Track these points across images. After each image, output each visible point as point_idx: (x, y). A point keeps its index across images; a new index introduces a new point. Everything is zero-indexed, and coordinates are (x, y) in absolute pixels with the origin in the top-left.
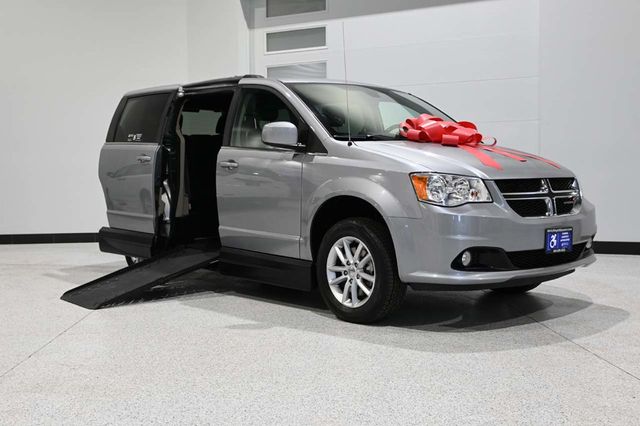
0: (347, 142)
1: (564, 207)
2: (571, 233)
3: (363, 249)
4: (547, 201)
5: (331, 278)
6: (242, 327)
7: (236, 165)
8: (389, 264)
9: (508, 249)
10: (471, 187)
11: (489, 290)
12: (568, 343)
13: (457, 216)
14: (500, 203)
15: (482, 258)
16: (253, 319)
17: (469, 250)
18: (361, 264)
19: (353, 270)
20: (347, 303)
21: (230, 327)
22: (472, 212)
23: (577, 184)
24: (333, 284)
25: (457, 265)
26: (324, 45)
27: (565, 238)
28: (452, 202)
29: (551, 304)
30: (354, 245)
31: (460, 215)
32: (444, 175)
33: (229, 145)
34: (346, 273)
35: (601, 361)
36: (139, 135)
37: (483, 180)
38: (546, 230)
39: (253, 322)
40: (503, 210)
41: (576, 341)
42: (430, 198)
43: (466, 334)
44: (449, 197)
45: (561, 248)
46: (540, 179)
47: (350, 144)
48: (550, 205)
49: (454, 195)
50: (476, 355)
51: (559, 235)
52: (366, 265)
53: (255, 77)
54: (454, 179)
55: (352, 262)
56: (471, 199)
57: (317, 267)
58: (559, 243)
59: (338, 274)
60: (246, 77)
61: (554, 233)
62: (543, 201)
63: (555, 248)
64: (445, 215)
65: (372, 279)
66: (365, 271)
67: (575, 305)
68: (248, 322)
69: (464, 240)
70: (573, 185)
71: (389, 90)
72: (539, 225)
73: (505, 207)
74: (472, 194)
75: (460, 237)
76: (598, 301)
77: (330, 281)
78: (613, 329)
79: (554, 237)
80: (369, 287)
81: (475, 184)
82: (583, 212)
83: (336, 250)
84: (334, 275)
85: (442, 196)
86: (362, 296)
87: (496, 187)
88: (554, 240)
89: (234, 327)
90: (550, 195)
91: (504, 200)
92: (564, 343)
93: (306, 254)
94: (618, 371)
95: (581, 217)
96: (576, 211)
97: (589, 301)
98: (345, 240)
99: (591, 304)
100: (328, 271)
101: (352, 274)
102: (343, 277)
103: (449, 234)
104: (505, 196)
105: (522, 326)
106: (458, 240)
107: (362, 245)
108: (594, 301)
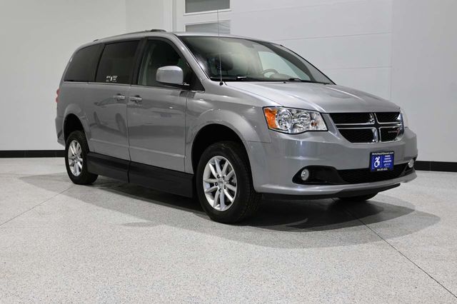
0: (219, 82)
1: (388, 135)
2: (392, 156)
3: (229, 166)
4: (373, 130)
5: (206, 188)
6: (135, 225)
7: (140, 99)
8: (247, 178)
9: (338, 168)
10: (312, 119)
11: (337, 199)
12: (382, 242)
13: (300, 142)
14: (333, 132)
15: (318, 174)
16: (146, 219)
17: (307, 168)
18: (227, 178)
19: (222, 182)
20: (217, 208)
21: (125, 225)
22: (310, 138)
23: (402, 117)
24: (208, 193)
25: (297, 179)
26: (229, 8)
27: (388, 160)
28: (296, 131)
29: (382, 210)
30: (222, 163)
31: (301, 141)
32: (290, 109)
33: (137, 84)
34: (217, 184)
35: (401, 257)
36: (115, 77)
37: (321, 113)
38: (371, 153)
39: (145, 221)
40: (337, 138)
41: (389, 240)
42: (279, 127)
43: (304, 233)
44: (294, 126)
45: (384, 167)
46: (369, 113)
47: (221, 84)
48: (376, 134)
49: (298, 125)
50: (305, 250)
51: (382, 158)
52: (231, 179)
53: (159, 31)
54: (298, 112)
55: (220, 176)
56: (311, 128)
57: (196, 179)
58: (382, 164)
59: (212, 185)
60: (153, 31)
61: (378, 156)
62: (371, 130)
63: (379, 167)
64: (289, 140)
65: (235, 189)
66: (231, 183)
67: (400, 211)
68: (141, 221)
69: (303, 160)
70: (399, 118)
71: (269, 43)
72: (365, 149)
73: (338, 136)
74: (312, 124)
75: (301, 158)
76: (418, 208)
77: (205, 190)
78: (422, 231)
79: (378, 159)
80: (232, 195)
81: (315, 116)
82: (406, 139)
83: (210, 166)
84: (208, 186)
85: (289, 126)
86: (227, 202)
87: (330, 119)
88: (378, 161)
89: (129, 225)
90: (376, 125)
91: (336, 130)
92: (379, 242)
93: (189, 169)
94: (412, 266)
95: (403, 143)
96: (399, 139)
97: (412, 208)
98: (216, 159)
99: (413, 210)
100: (204, 182)
101: (221, 185)
102: (215, 187)
103: (293, 155)
104: (338, 126)
105: (351, 228)
106: (299, 161)
107: (228, 163)
108: (416, 209)
